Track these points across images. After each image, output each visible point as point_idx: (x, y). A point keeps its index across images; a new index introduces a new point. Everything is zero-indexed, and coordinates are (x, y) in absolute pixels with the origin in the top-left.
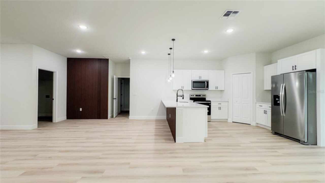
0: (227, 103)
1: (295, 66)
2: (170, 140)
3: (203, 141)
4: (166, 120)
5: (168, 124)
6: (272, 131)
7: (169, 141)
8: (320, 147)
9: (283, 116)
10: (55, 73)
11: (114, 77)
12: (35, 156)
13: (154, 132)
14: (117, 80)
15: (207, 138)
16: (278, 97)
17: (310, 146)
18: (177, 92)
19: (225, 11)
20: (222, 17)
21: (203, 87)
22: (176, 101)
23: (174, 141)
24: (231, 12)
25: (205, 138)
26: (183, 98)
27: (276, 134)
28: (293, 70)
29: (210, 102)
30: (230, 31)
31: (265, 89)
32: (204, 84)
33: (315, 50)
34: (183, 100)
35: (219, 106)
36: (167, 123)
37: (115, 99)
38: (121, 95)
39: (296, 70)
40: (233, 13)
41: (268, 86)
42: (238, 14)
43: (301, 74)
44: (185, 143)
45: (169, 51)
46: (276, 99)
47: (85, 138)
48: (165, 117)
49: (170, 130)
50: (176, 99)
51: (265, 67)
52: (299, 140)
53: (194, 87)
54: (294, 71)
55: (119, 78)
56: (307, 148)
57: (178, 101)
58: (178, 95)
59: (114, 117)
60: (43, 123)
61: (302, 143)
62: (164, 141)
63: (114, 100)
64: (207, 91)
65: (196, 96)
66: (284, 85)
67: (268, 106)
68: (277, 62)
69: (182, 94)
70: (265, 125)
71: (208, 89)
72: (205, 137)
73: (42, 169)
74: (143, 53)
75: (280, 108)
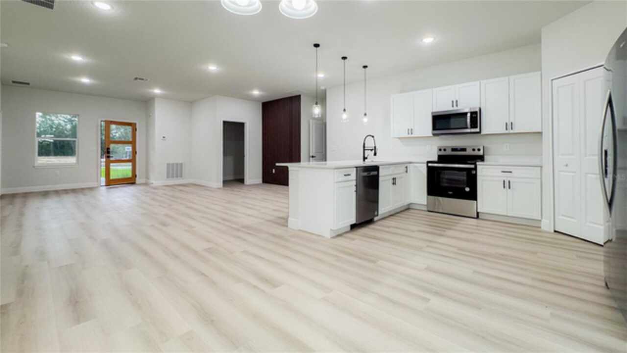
11: (309, 122)
18: (365, 140)
26: (375, 154)
29: (473, 166)
35: (505, 179)
53: (439, 127)
58: (366, 148)
64: (478, 136)
65: (454, 150)
69: (374, 146)
71: (479, 133)
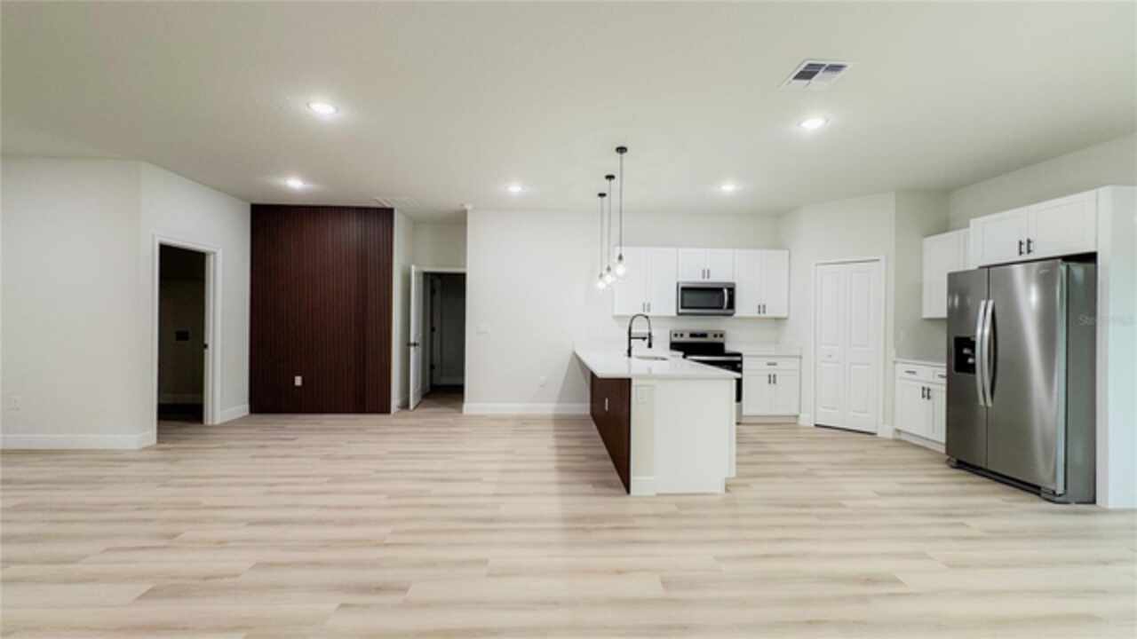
0: (798, 360)
1: (1029, 242)
2: (608, 484)
3: (720, 490)
4: (591, 418)
5: (596, 433)
6: (948, 457)
7: (607, 490)
8: (1106, 512)
9: (987, 408)
10: (212, 258)
11: (410, 269)
12: (173, 536)
13: (554, 458)
14: (421, 278)
15: (733, 478)
16: (972, 345)
17: (1073, 507)
19: (802, 63)
20: (790, 82)
21: (717, 305)
22: (626, 352)
23: (624, 490)
24: (820, 66)
25: (726, 479)
26: (650, 345)
27: (961, 465)
28: (1021, 253)
29: (738, 359)
30: (813, 124)
31: (926, 315)
32: (717, 296)
33: (1093, 192)
34: (649, 352)
35: (770, 372)
36: (594, 427)
37: (415, 344)
38: (433, 330)
39: (1031, 254)
40: (827, 69)
41: (937, 304)
42: (842, 73)
43: (1047, 271)
44: (658, 495)
45: (605, 186)
46: (962, 351)
47: (326, 479)
48: (584, 408)
49: (604, 451)
50: (626, 348)
51: (929, 241)
52: (1039, 488)
53: (686, 305)
54: (1025, 257)
55: (426, 274)
56: (1064, 512)
57: (633, 352)
58: (632, 336)
59: (412, 407)
60: (175, 428)
61: (1048, 497)
62: (589, 488)
63: (412, 349)
64: (728, 319)
65: (693, 335)
66: (991, 303)
67: (935, 374)
68: (968, 226)
69: (647, 331)
70: (924, 435)
71: (731, 315)
72: (727, 476)
73: (206, 578)
74: (515, 189)
75: (974, 380)
